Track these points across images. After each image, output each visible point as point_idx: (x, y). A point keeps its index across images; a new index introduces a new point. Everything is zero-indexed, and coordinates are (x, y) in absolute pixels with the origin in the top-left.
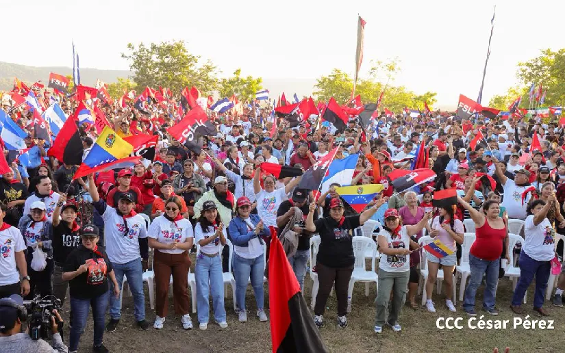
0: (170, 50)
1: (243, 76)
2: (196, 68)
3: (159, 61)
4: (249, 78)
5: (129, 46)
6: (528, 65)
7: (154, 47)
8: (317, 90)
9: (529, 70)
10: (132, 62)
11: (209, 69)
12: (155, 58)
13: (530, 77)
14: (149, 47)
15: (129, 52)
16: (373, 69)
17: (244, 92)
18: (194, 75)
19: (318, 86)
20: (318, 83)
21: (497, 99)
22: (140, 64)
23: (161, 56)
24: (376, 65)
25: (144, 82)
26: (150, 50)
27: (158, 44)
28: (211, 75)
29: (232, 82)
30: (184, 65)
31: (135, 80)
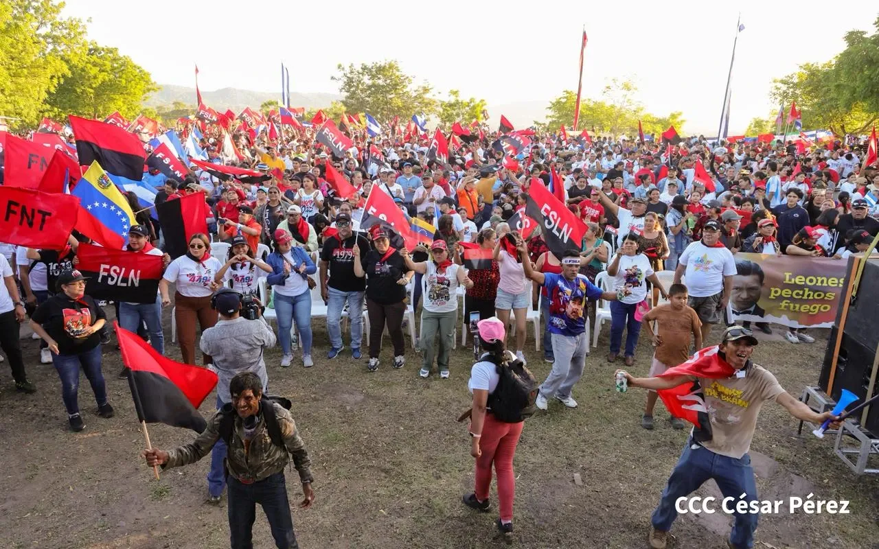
0: (381, 70)
1: (464, 98)
2: (412, 89)
3: (370, 82)
4: (472, 100)
5: (339, 66)
6: (783, 82)
7: (364, 68)
8: (550, 113)
9: (784, 87)
10: (341, 84)
11: (426, 90)
12: (367, 80)
13: (785, 95)
14: (358, 68)
15: (339, 74)
16: (607, 87)
17: (466, 117)
18: (409, 97)
19: (550, 108)
20: (550, 105)
21: (757, 122)
22: (350, 87)
23: (373, 77)
24: (611, 84)
25: (354, 107)
26: (361, 71)
27: (369, 65)
28: (428, 96)
29: (451, 105)
30: (395, 86)
31: (345, 103)
